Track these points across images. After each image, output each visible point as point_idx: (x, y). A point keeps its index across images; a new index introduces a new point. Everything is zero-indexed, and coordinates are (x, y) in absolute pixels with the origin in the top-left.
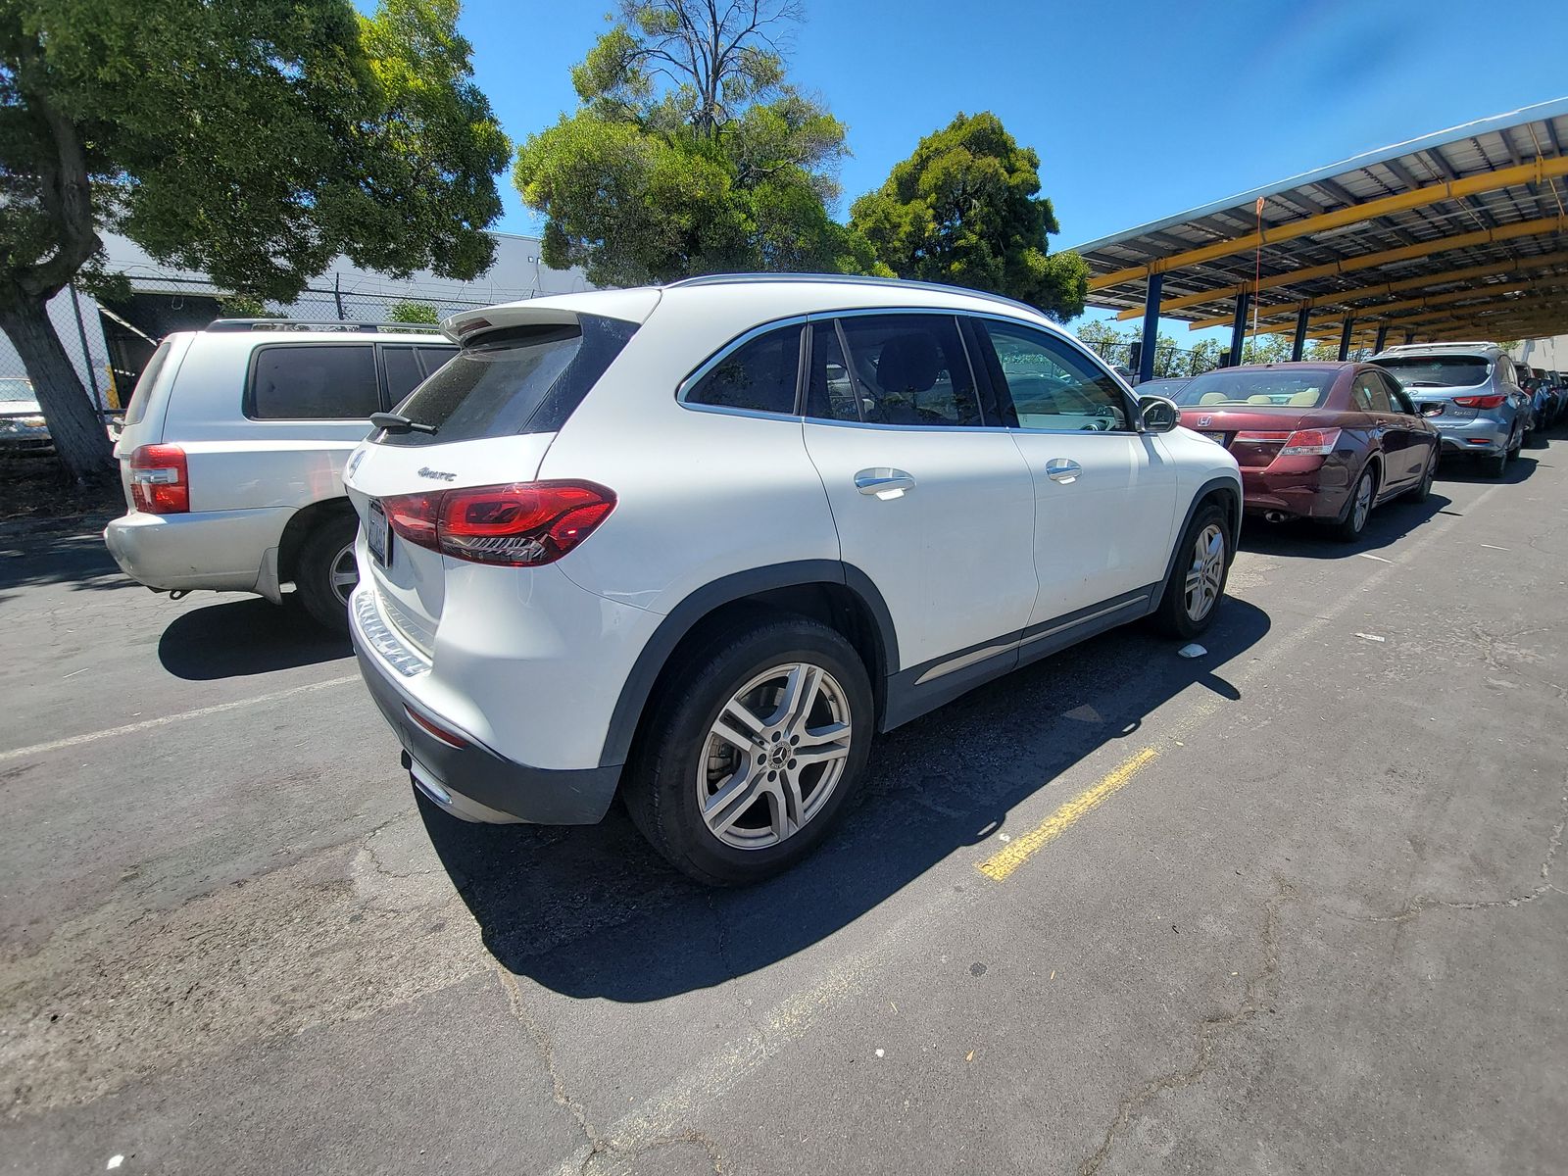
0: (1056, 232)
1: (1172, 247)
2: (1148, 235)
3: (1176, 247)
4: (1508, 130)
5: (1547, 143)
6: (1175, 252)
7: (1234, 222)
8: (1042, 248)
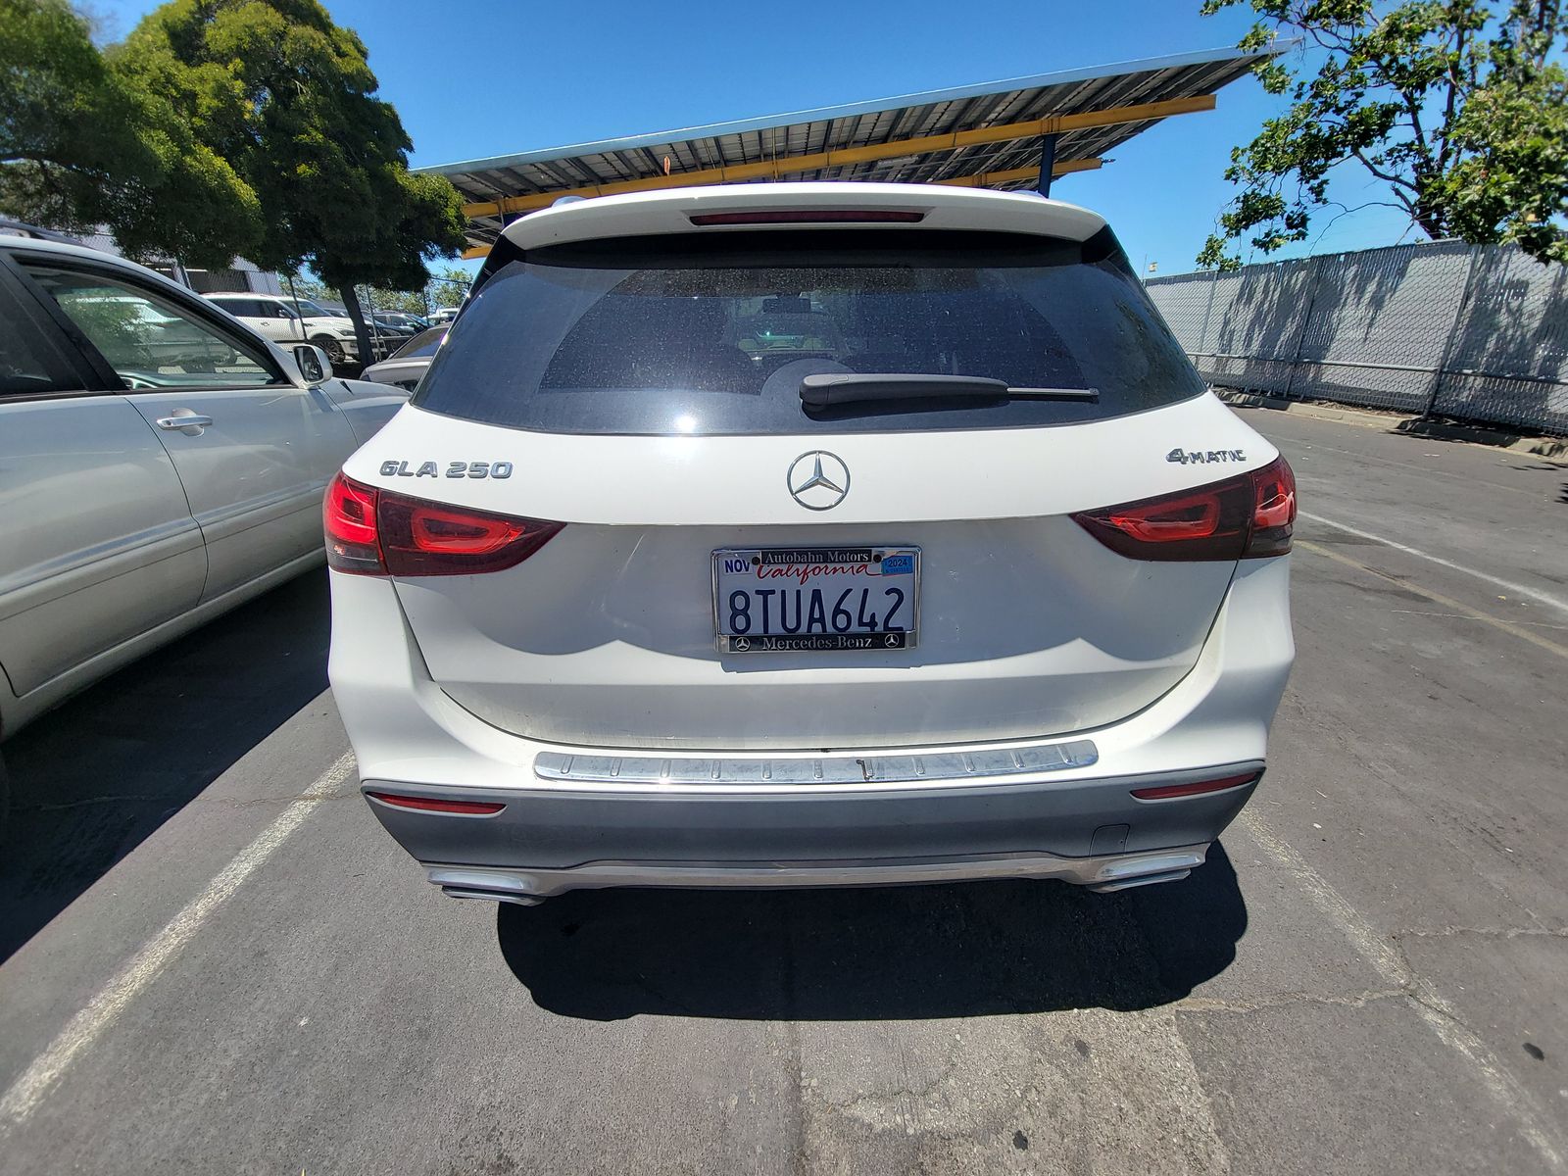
0: (411, 149)
1: (520, 186)
2: (499, 170)
3: (523, 187)
4: (692, 141)
5: (717, 158)
6: (521, 193)
7: (573, 171)
8: (405, 164)
